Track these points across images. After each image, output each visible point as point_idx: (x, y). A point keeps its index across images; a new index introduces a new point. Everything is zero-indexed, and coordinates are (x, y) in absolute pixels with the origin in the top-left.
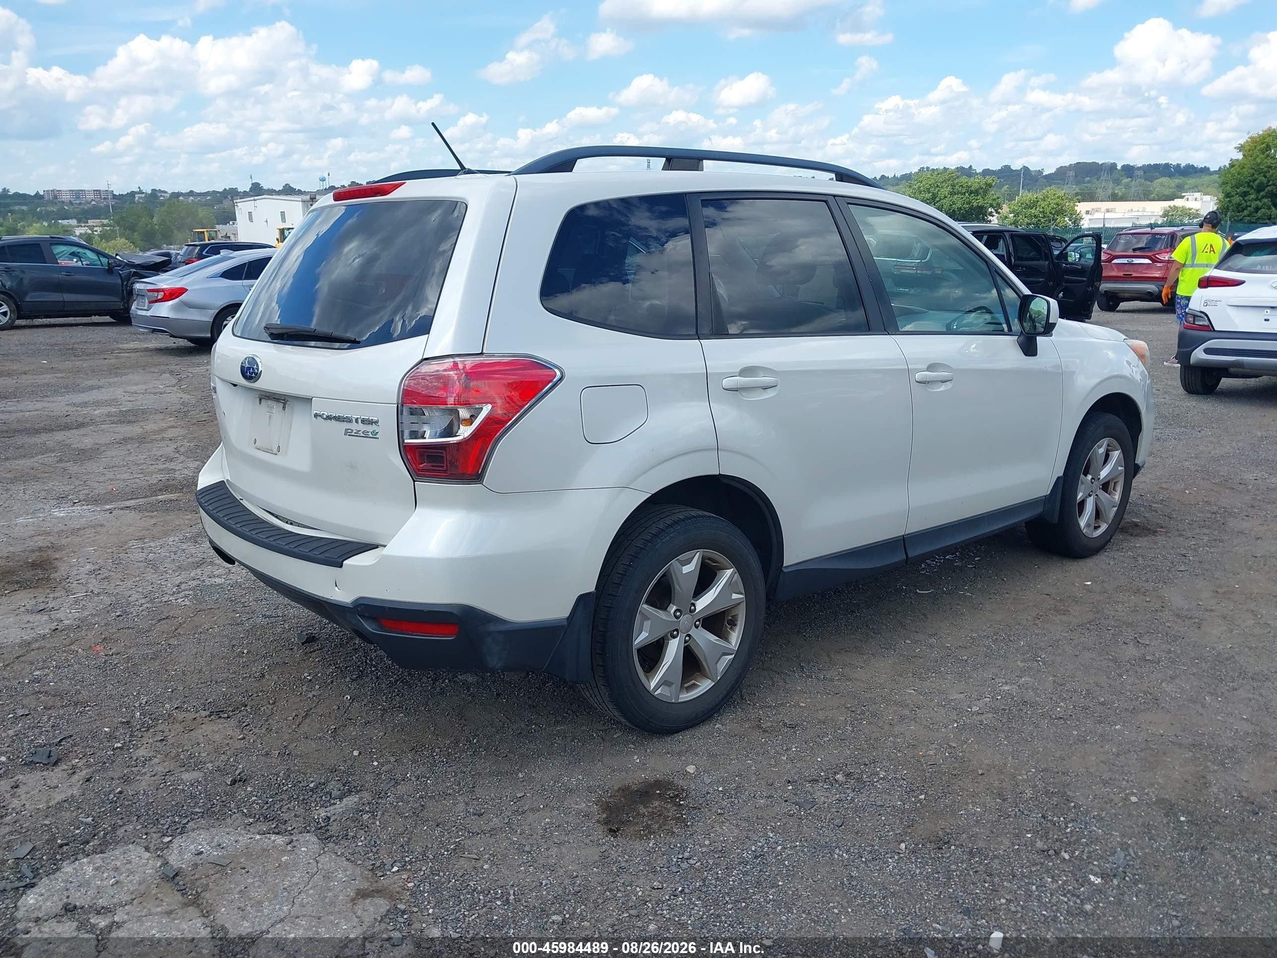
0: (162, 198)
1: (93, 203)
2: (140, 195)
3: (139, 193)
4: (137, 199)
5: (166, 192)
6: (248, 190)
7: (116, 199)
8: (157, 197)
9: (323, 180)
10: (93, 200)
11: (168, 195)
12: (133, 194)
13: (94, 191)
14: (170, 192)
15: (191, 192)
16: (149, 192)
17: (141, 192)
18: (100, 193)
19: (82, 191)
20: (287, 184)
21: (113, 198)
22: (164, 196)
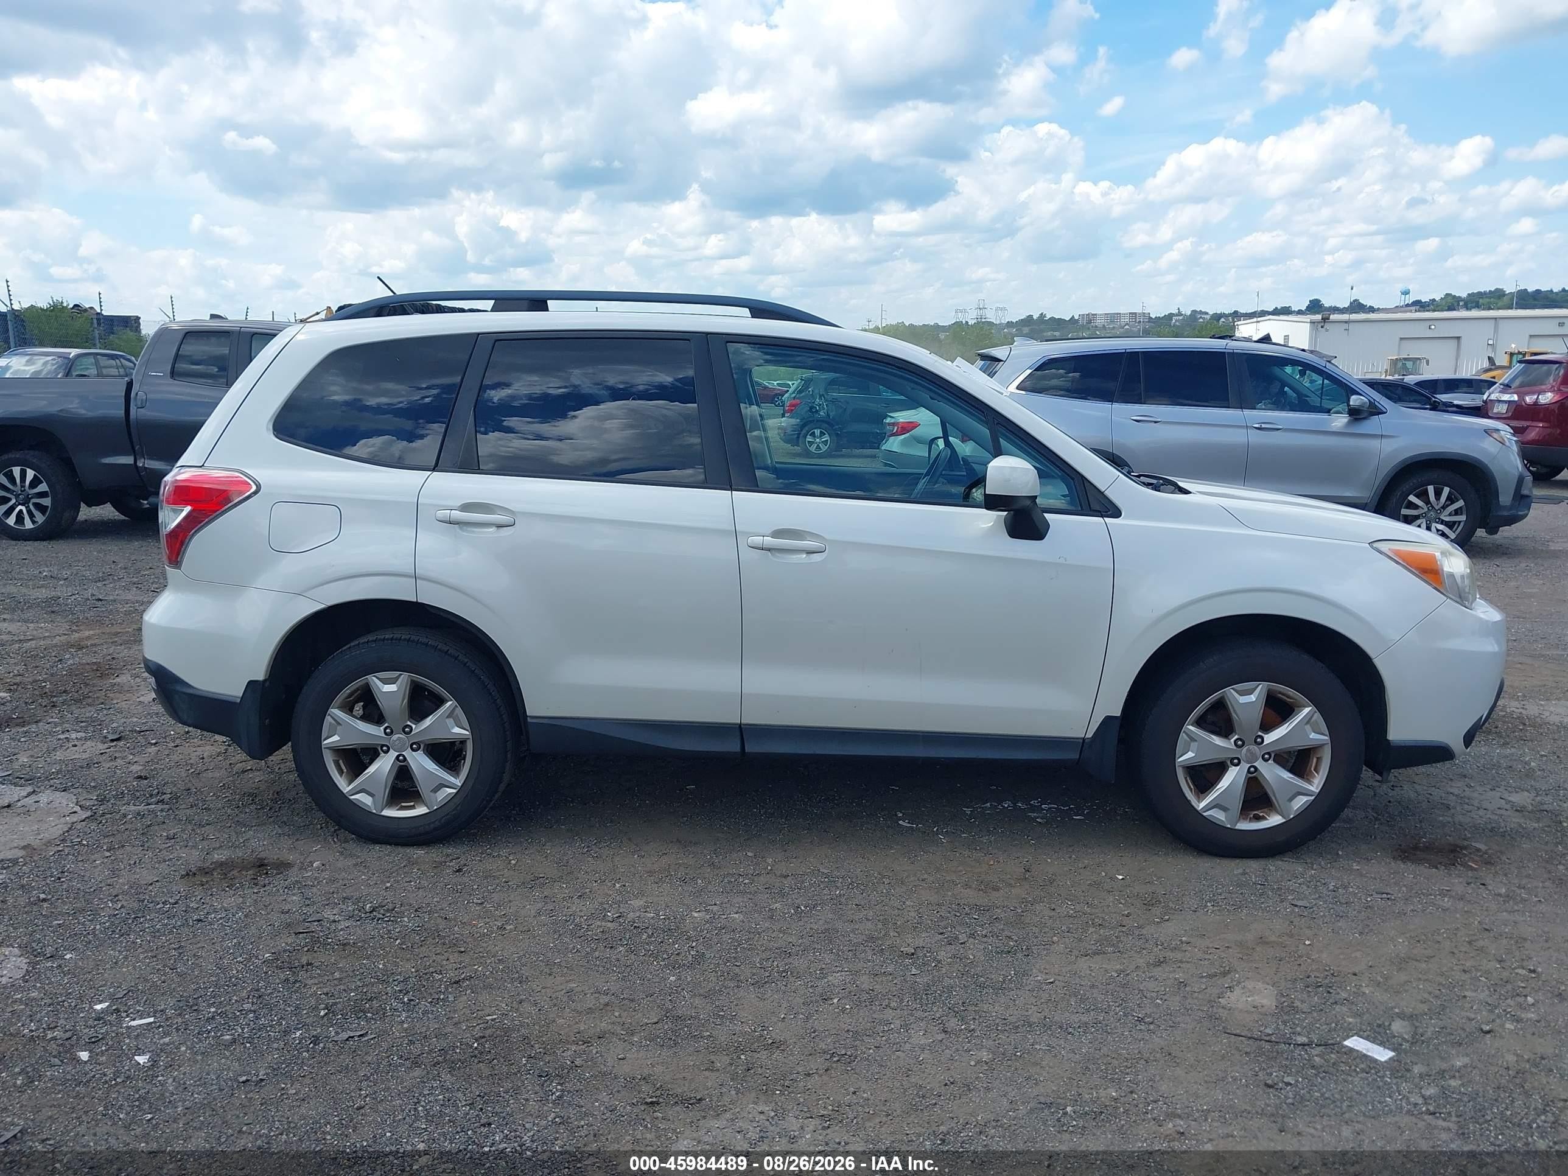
0: (1201, 320)
1: (1127, 327)
2: (1178, 318)
3: (1177, 315)
4: (1174, 321)
5: (1207, 313)
6: (1303, 309)
7: (1152, 322)
8: (1196, 319)
9: (1406, 293)
10: (1127, 324)
11: (1208, 317)
12: (1171, 316)
13: (1130, 313)
14: (1211, 313)
15: (1236, 312)
16: (1189, 313)
17: (1179, 314)
18: (1136, 316)
19: (1118, 314)
20: (1355, 301)
21: (1149, 322)
22: (1204, 318)
